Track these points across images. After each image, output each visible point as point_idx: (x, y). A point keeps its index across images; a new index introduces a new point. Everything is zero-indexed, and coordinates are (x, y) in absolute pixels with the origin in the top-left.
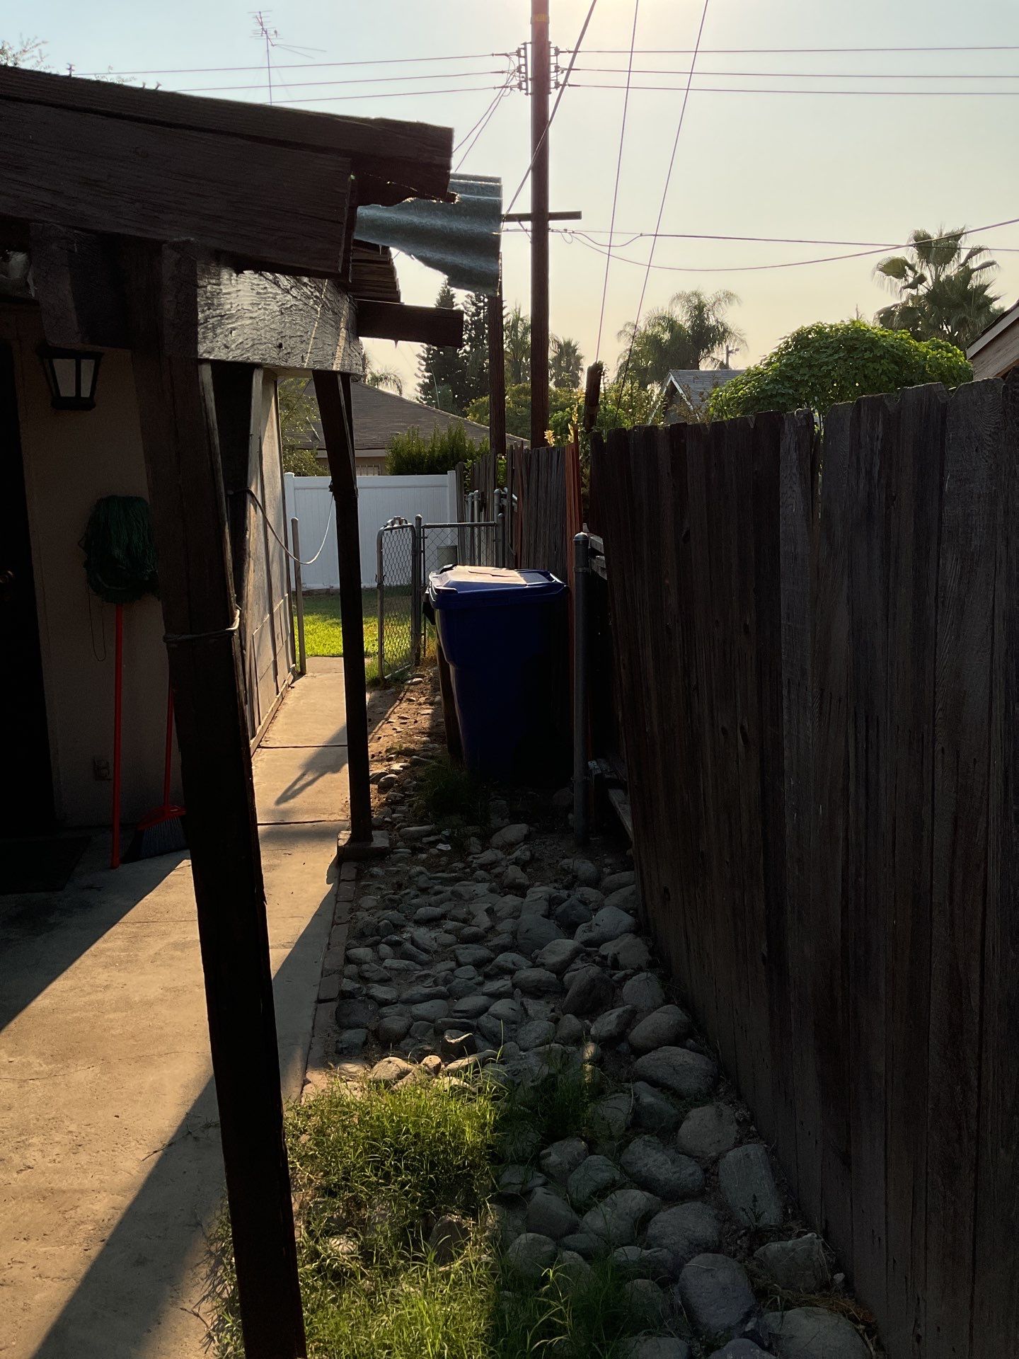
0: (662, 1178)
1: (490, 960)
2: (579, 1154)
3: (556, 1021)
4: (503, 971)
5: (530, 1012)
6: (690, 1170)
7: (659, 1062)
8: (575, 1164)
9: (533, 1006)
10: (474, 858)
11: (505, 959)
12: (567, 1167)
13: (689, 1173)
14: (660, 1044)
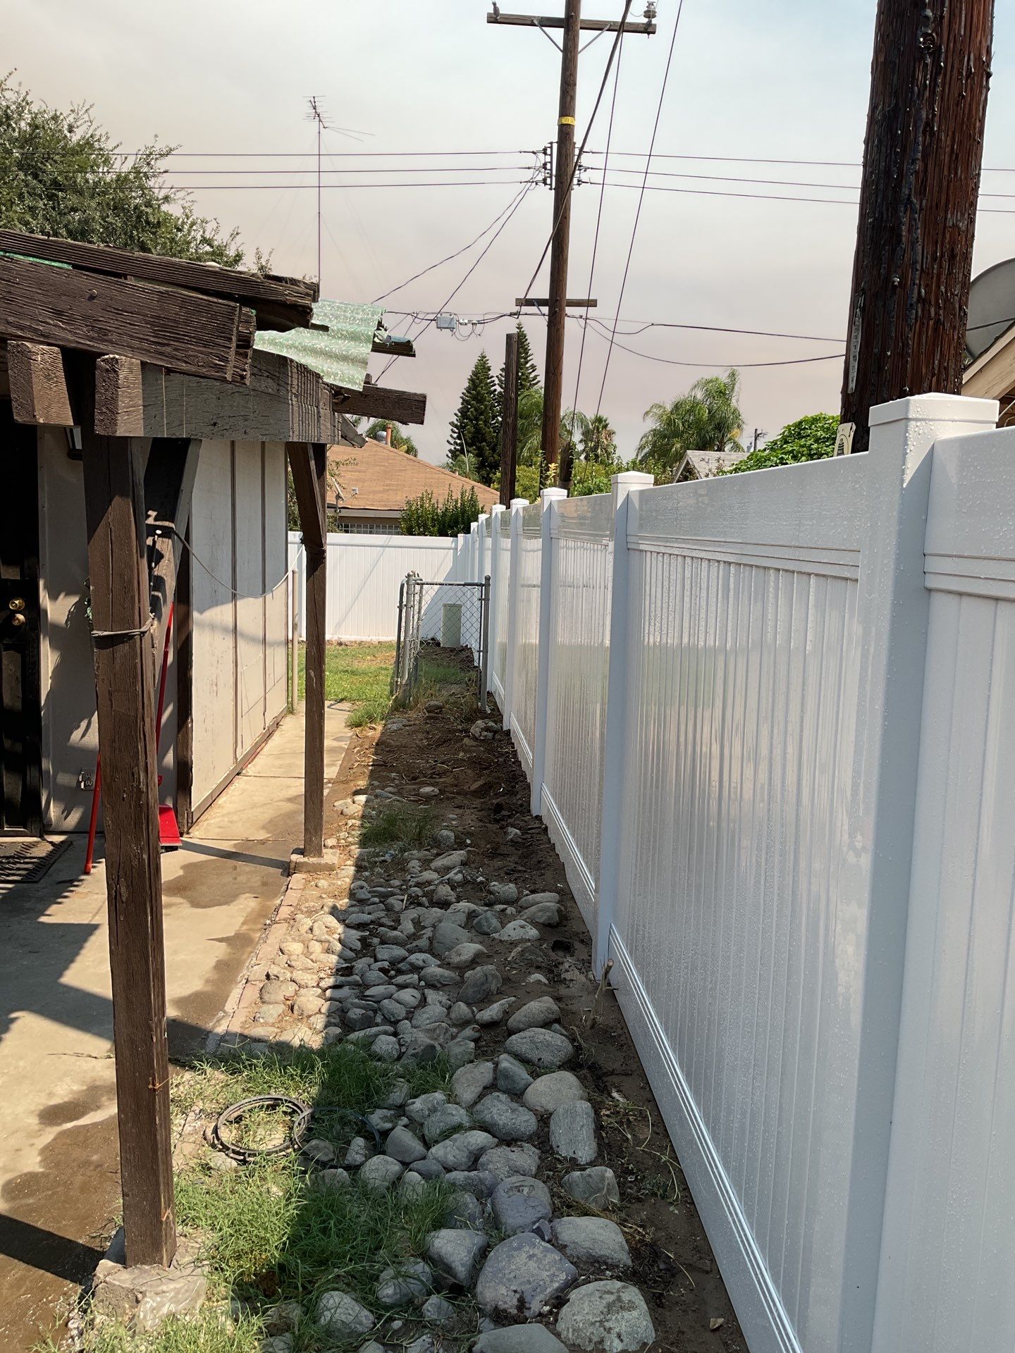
0: (501, 1123)
1: (404, 959)
2: (438, 1103)
3: (449, 1008)
4: (416, 969)
5: (429, 1000)
6: (526, 1118)
7: (524, 1040)
8: (433, 1110)
9: (432, 995)
10: (412, 877)
11: (417, 958)
12: (427, 1112)
13: (525, 1122)
14: (531, 1025)
